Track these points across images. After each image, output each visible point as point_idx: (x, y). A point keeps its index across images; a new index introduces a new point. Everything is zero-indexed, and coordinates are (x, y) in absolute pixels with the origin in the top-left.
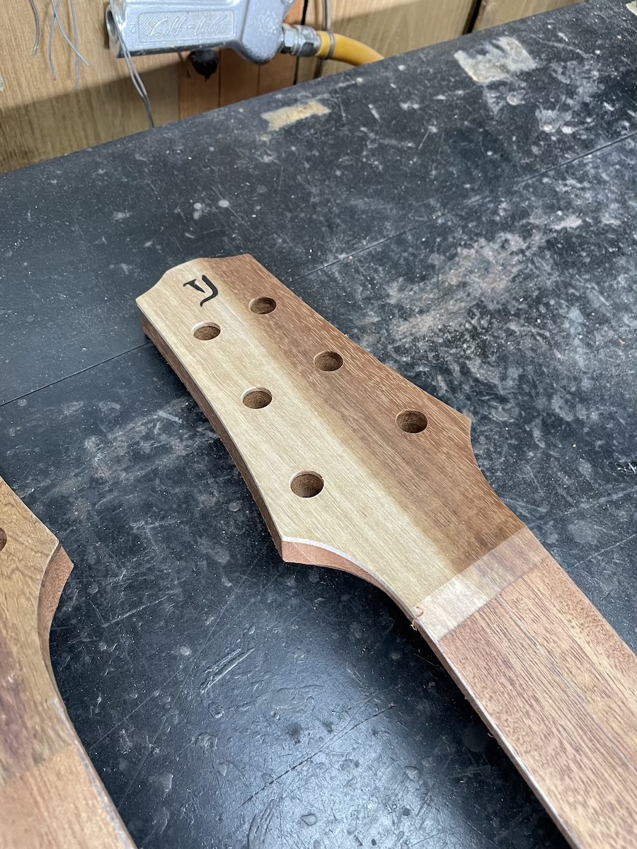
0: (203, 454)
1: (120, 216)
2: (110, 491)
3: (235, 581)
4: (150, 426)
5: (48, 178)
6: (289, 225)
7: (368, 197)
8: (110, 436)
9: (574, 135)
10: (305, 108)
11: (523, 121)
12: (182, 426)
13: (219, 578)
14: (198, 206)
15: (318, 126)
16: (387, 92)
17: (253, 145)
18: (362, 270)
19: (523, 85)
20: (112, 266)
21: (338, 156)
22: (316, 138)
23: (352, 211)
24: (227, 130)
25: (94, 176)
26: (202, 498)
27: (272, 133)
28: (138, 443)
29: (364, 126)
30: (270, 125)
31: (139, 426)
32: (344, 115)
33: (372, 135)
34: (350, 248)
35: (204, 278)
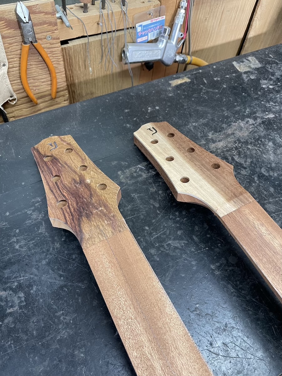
0: (151, 178)
1: (126, 111)
2: (125, 185)
3: (161, 212)
4: (136, 169)
5: (106, 100)
6: (177, 115)
7: (203, 107)
8: (125, 171)
9: (273, 88)
10: (183, 80)
11: (256, 84)
12: (145, 170)
13: (156, 210)
14: (149, 108)
15: (187, 85)
16: (209, 75)
17: (166, 91)
18: (200, 128)
19: (256, 72)
20: (124, 125)
21: (193, 94)
22: (186, 89)
23: (198, 110)
24: (158, 86)
25: (119, 99)
26: (151, 189)
27: (172, 87)
28: (133, 173)
29: (202, 85)
30: (172, 85)
31: (133, 169)
32: (195, 82)
33: (204, 88)
34: (196, 122)
35: (153, 128)
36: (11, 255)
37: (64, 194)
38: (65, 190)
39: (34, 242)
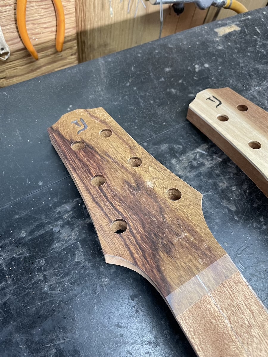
0: (217, 167)
1: (167, 70)
3: (240, 218)
4: (195, 155)
5: (137, 54)
6: (234, 75)
7: (262, 64)
8: (181, 159)
10: (231, 27)
12: (207, 155)
13: (233, 216)
14: (197, 66)
15: (237, 35)
16: (261, 22)
17: (213, 42)
18: (266, 94)
20: (168, 90)
21: (247, 47)
22: (238, 40)
23: (257, 70)
24: (202, 35)
25: (154, 53)
26: (221, 184)
27: (220, 37)
28: (191, 162)
29: (255, 35)
30: (218, 34)
31: (191, 155)
32: (246, 31)
33: (259, 39)
34: (260, 85)
36: (38, 304)
37: (118, 208)
38: (117, 201)
39: (69, 278)
